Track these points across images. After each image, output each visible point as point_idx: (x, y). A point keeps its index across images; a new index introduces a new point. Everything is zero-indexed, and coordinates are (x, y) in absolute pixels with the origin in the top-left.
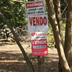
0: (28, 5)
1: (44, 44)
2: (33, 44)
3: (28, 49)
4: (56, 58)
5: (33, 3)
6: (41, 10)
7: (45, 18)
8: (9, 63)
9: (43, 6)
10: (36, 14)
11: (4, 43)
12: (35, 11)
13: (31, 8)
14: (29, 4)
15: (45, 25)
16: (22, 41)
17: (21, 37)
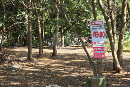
0: (92, 23)
1: (102, 50)
2: (95, 50)
3: (91, 53)
4: (112, 60)
5: (96, 22)
6: (101, 27)
7: (104, 32)
8: (79, 62)
9: (102, 24)
10: (97, 29)
11: (77, 48)
12: (97, 27)
13: (94, 26)
14: (93, 22)
15: (104, 37)
16: (89, 47)
17: (88, 44)
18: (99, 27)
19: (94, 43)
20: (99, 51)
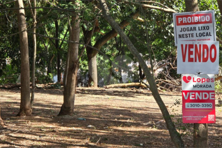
0: (180, 20)
2: (186, 98)
3: (175, 107)
5: (191, 16)
6: (206, 31)
9: (210, 22)
10: (195, 38)
11: (135, 91)
12: (194, 32)
14: (182, 17)
15: (213, 60)
16: (171, 89)
17: (169, 81)
18: (202, 32)
19: (185, 78)
20: (199, 101)
